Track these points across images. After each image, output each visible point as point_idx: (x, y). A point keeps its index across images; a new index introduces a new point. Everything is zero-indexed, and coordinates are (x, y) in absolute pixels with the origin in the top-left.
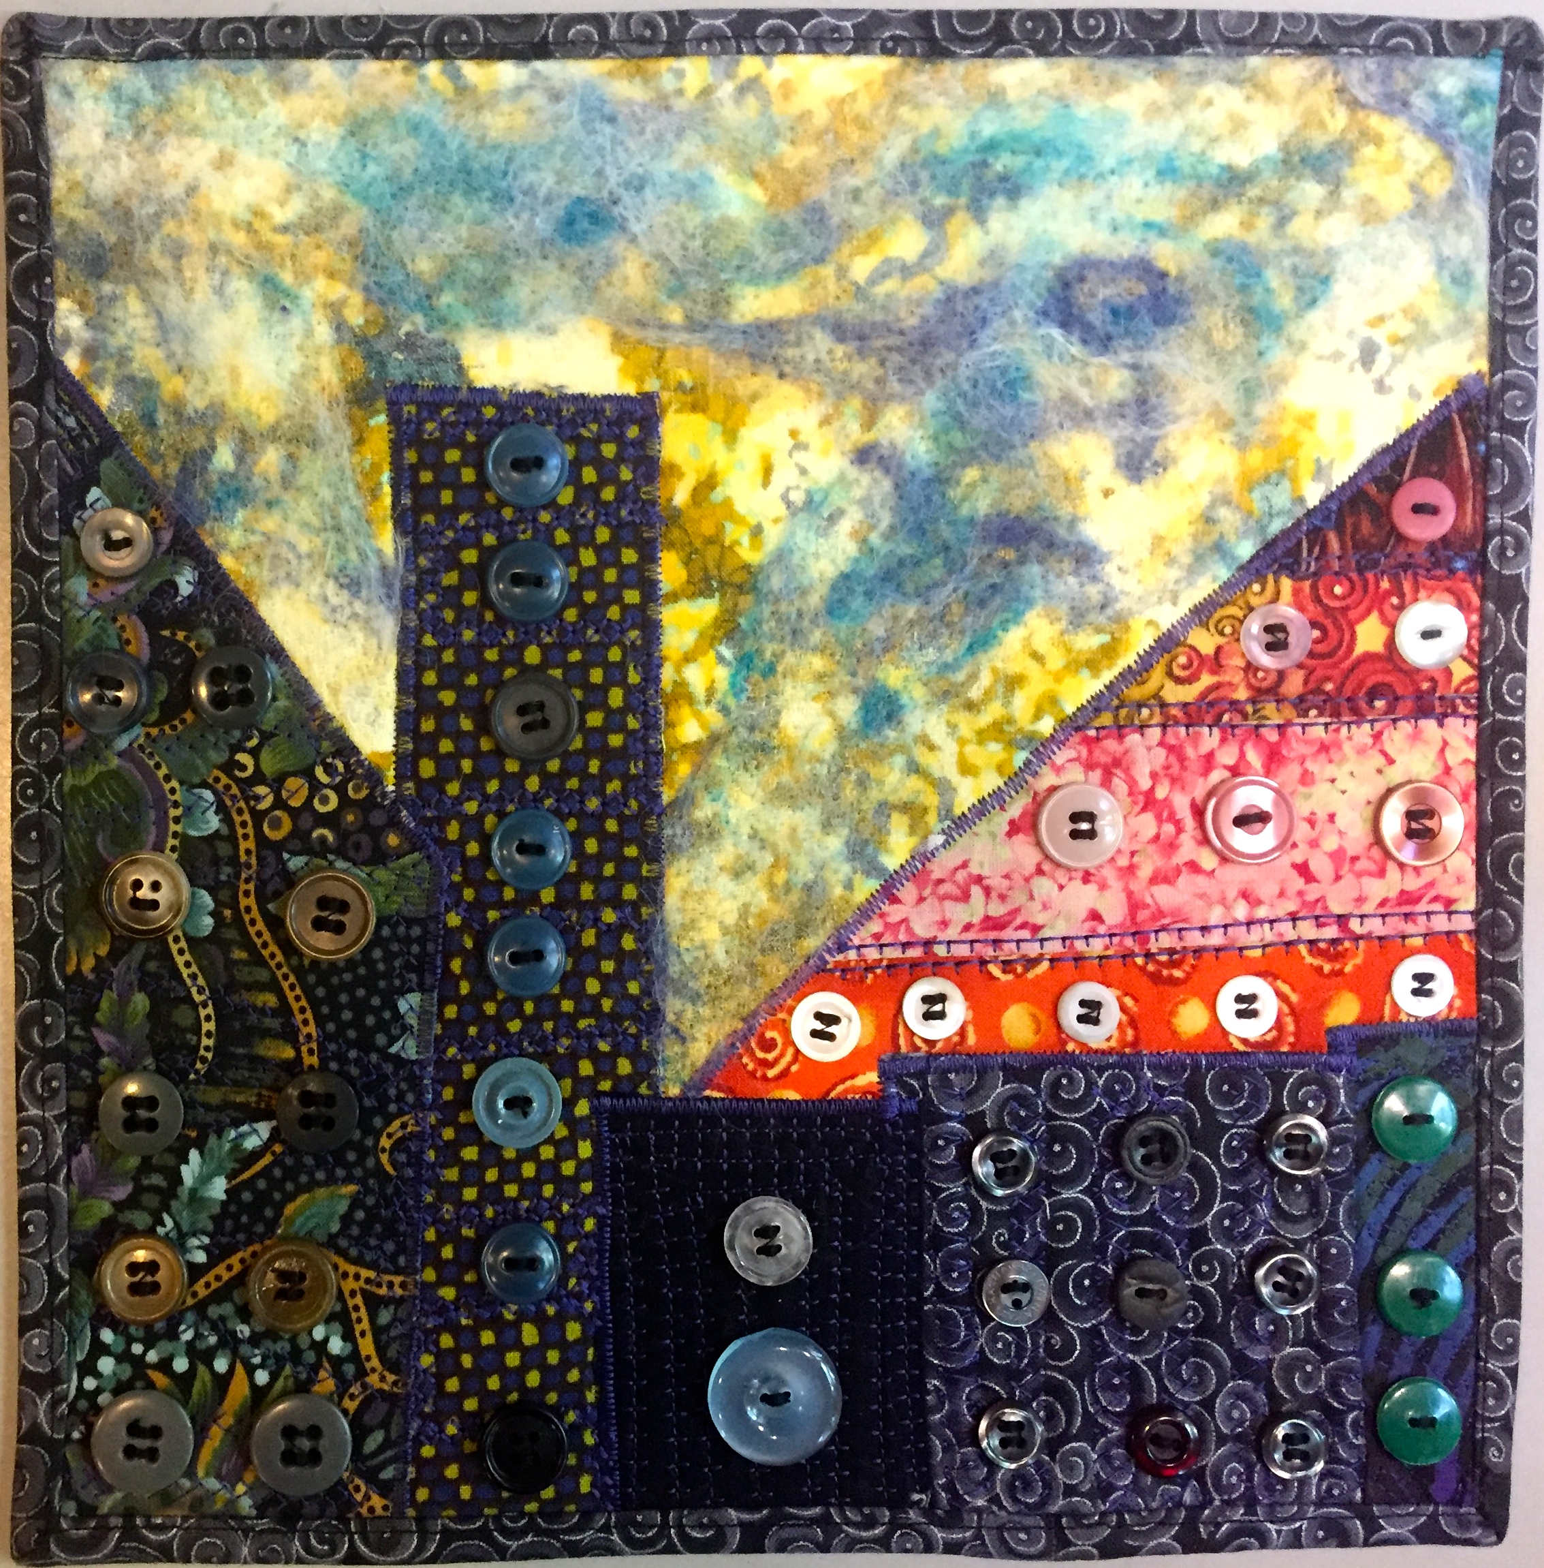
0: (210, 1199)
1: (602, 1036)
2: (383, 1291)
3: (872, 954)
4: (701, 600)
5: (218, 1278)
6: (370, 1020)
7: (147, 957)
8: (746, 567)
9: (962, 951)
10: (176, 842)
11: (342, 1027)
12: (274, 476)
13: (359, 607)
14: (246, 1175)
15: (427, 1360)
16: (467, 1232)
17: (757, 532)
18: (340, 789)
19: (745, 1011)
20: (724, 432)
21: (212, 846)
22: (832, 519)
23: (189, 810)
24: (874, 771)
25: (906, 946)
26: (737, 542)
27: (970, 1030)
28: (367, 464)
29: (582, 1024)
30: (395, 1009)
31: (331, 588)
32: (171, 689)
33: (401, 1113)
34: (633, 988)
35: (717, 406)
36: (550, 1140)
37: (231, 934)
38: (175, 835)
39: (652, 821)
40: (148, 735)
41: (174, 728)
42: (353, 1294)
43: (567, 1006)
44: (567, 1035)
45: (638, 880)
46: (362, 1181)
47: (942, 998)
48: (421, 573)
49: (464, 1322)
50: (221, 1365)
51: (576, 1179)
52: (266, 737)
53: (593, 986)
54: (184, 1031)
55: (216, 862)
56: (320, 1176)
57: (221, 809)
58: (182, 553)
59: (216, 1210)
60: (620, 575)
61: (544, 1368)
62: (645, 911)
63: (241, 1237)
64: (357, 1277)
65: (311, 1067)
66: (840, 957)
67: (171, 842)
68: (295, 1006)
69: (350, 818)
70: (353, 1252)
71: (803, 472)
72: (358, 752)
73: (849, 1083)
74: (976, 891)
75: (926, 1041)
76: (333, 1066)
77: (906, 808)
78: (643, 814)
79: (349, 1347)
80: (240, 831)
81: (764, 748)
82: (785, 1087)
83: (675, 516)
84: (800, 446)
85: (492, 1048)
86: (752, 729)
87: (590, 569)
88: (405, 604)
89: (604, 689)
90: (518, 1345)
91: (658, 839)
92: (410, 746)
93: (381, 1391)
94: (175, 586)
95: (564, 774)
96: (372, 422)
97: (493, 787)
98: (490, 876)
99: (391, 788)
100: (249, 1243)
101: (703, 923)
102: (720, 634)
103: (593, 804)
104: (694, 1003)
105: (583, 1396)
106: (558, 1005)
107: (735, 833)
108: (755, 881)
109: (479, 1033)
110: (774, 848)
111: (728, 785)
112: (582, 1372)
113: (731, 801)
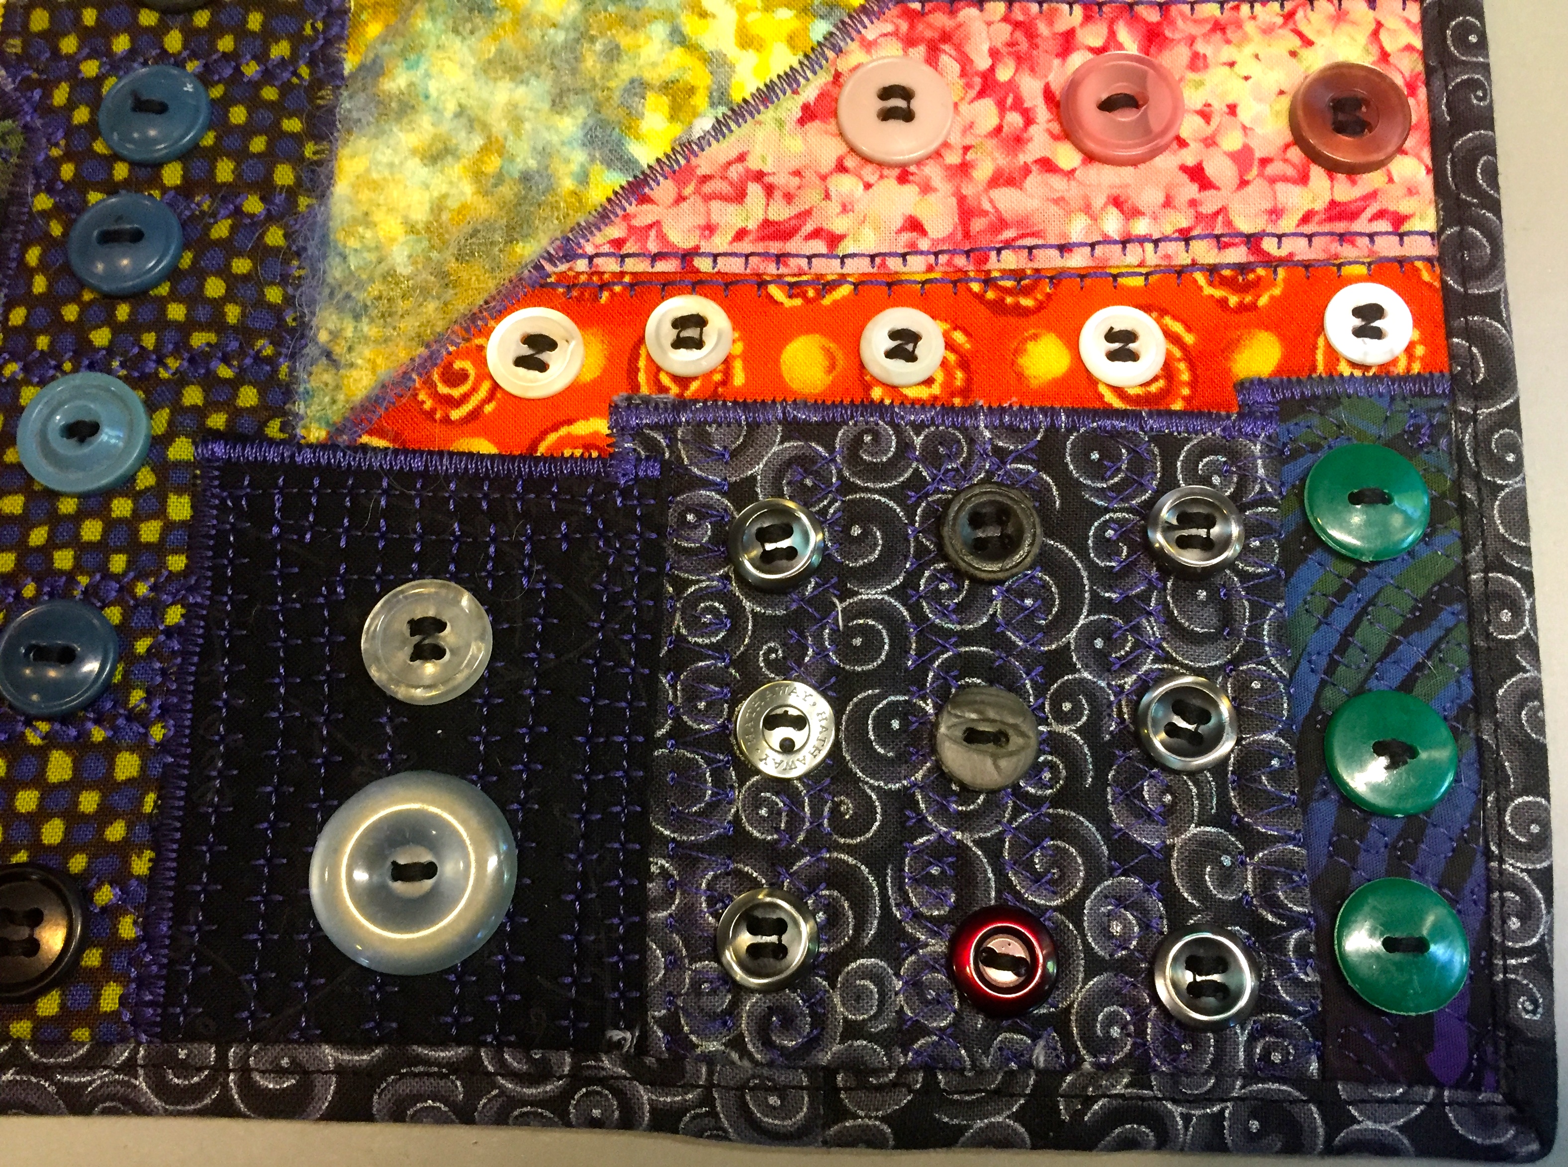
1: (225, 359)
3: (610, 265)
9: (734, 266)
19: (428, 333)
24: (625, 40)
25: (656, 258)
27: (738, 367)
29: (199, 340)
34: (274, 295)
39: (327, 92)
43: (176, 312)
44: (176, 353)
45: (297, 161)
47: (699, 321)
51: (160, 549)
53: (214, 288)
61: (72, 817)
62: (303, 202)
66: (563, 267)
73: (563, 431)
74: (754, 190)
75: (676, 379)
77: (667, 87)
78: (317, 84)
81: (482, 9)
82: (475, 434)
85: (67, 366)
90: (38, 781)
91: (331, 111)
95: (215, 30)
97: (121, 44)
98: (99, 147)
101: (378, 216)
103: (251, 70)
104: (357, 317)
105: (127, 864)
106: (163, 311)
107: (435, 109)
108: (456, 170)
109: (52, 344)
110: (485, 127)
111: (428, 52)
112: (130, 827)
113: (434, 71)
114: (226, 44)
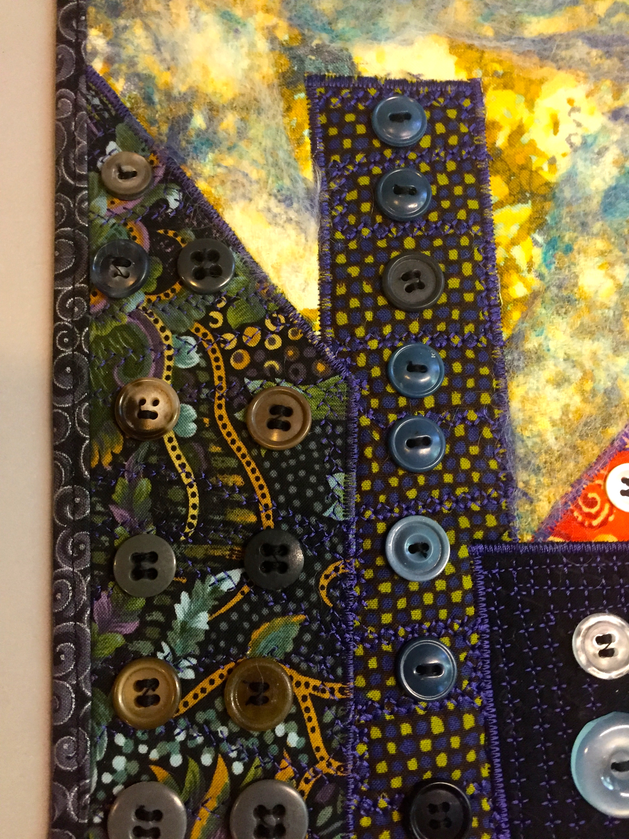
0: (196, 630)
1: (473, 500)
2: (327, 696)
4: (520, 205)
5: (203, 690)
6: (309, 493)
7: (150, 453)
8: (547, 184)
10: (170, 373)
11: (290, 498)
12: (232, 131)
13: (292, 214)
14: (223, 610)
15: (362, 749)
16: (386, 647)
17: (552, 161)
18: (282, 335)
19: (573, 479)
20: (526, 101)
21: (196, 376)
22: (600, 153)
23: (178, 351)
26: (541, 168)
28: (294, 123)
29: (459, 491)
30: (326, 484)
31: (273, 203)
32: (164, 268)
33: (334, 560)
34: (493, 465)
35: (520, 85)
36: (442, 576)
37: (209, 435)
38: (169, 368)
39: (498, 351)
40: (149, 301)
41: (167, 295)
42: (304, 698)
43: (448, 478)
44: (449, 499)
45: (489, 389)
46: (306, 612)
48: (332, 193)
49: (388, 717)
50: (207, 759)
51: (463, 605)
52: (230, 301)
53: (465, 464)
54: (177, 504)
55: (198, 386)
56: (278, 609)
57: (201, 349)
58: (172, 181)
59: (202, 637)
60: (465, 190)
61: (450, 752)
62: (497, 412)
63: (220, 657)
64: (307, 685)
65: (269, 527)
67: (166, 373)
68: (256, 484)
69: (290, 353)
70: (304, 666)
71: (579, 125)
72: (294, 309)
76: (284, 527)
78: (491, 346)
79: (303, 740)
80: (214, 364)
81: (569, 300)
82: (607, 532)
83: (499, 152)
84: (574, 109)
85: (397, 510)
86: (560, 287)
87: (445, 186)
88: (322, 211)
89: (459, 263)
90: (428, 734)
91: (502, 361)
92: (329, 305)
93: (328, 774)
94: (166, 203)
95: (436, 320)
96: (296, 97)
97: (387, 330)
98: (389, 389)
99: (318, 333)
100: (226, 662)
101: (538, 418)
102: (534, 226)
103: (456, 340)
104: (536, 475)
105: (479, 772)
106: (442, 478)
107: (554, 357)
108: (570, 389)
109: (387, 500)
110: (582, 366)
111: (547, 325)
112: (477, 753)
113: (550, 336)
114: (441, 327)
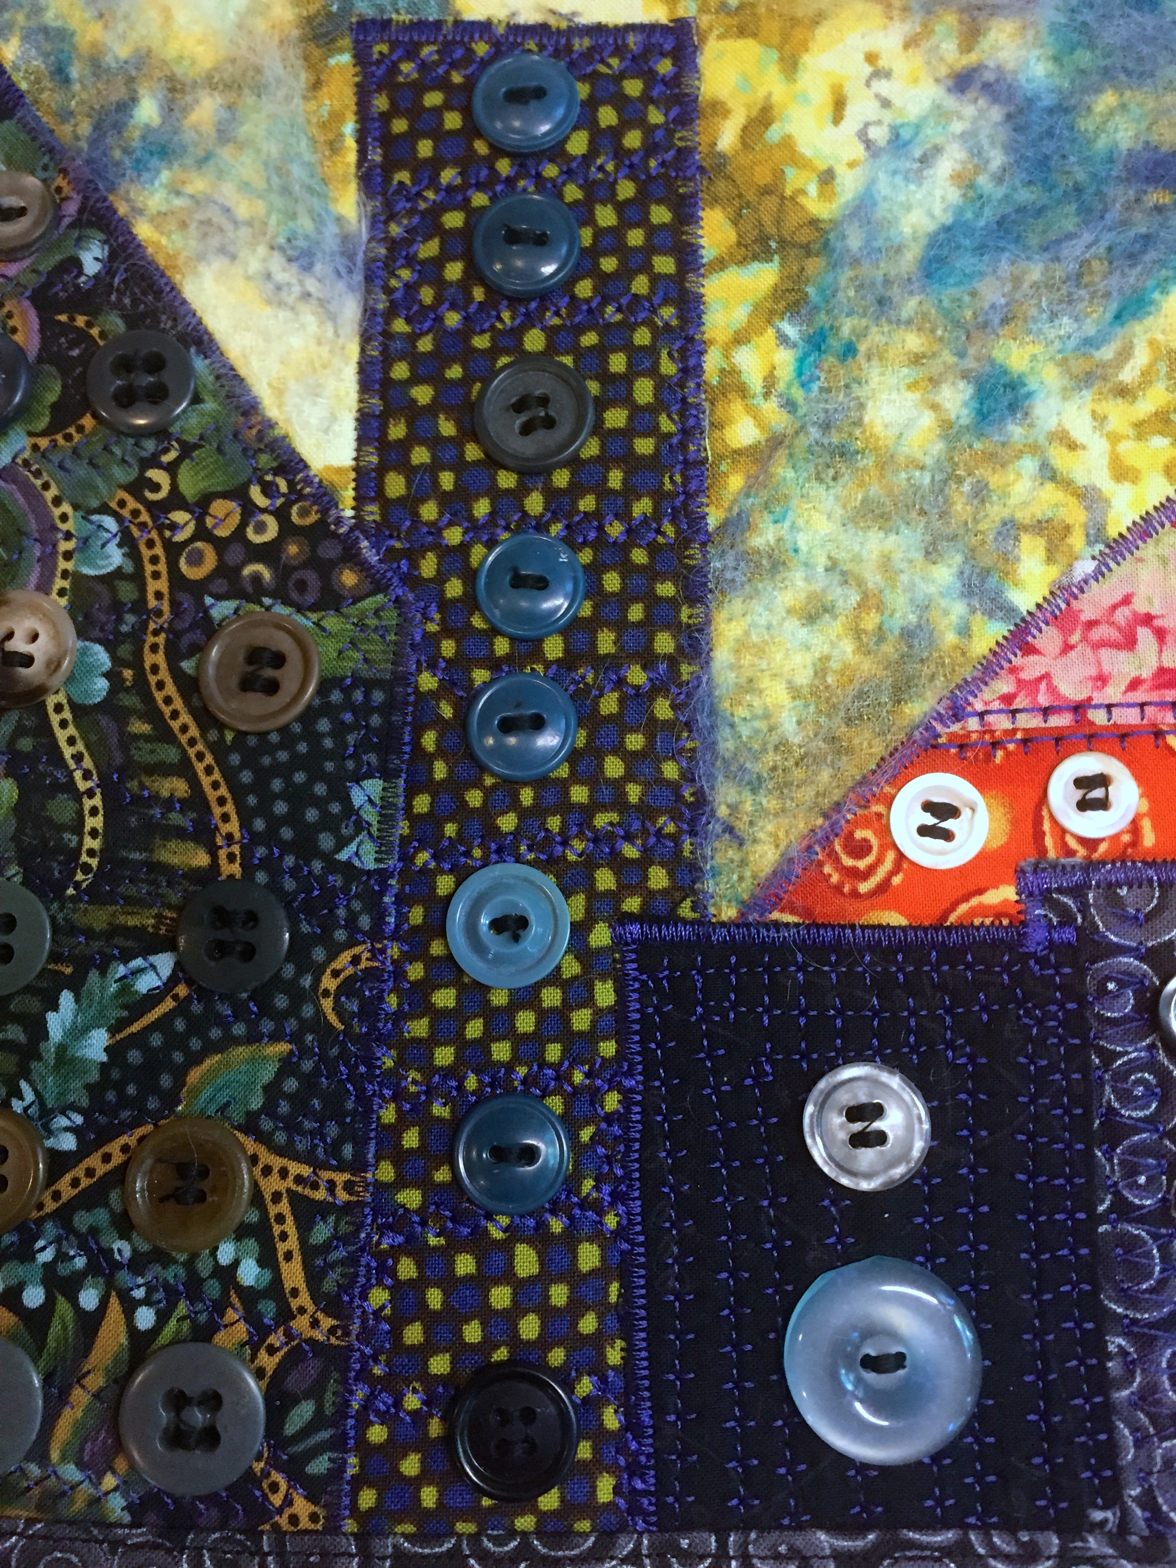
0: (83, 1061)
1: (629, 838)
2: (321, 1195)
3: (1001, 723)
4: (756, 265)
5: (90, 1173)
6: (312, 815)
7: (20, 731)
8: (814, 222)
9: (1129, 717)
10: (66, 584)
11: (274, 823)
12: (209, 129)
13: (312, 285)
14: (135, 1028)
15: (379, 1297)
16: (439, 1110)
17: (827, 178)
18: (282, 515)
19: (826, 803)
20: (782, 60)
21: (113, 590)
22: (925, 160)
23: (85, 542)
24: (994, 480)
25: (1046, 712)
26: (803, 192)
27: (1147, 826)
28: (325, 112)
29: (602, 820)
30: (346, 800)
31: (277, 265)
32: (64, 387)
33: (351, 943)
34: (670, 770)
35: (772, 28)
36: (554, 978)
37: (130, 701)
38: (65, 574)
39: (694, 550)
40: (35, 447)
41: (68, 438)
42: (277, 1197)
43: (579, 794)
44: (580, 835)
45: (676, 628)
46: (295, 1038)
47: (1103, 780)
48: (394, 245)
49: (433, 1241)
50: (89, 1299)
51: (592, 1037)
52: (187, 450)
53: (614, 767)
54: (61, 828)
55: (117, 608)
56: (239, 1029)
57: (127, 541)
58: (90, 224)
59: (94, 1076)
60: (648, 237)
61: (546, 1312)
62: (686, 670)
63: (125, 1114)
64: (284, 1173)
65: (231, 876)
66: (955, 728)
67: (60, 583)
68: (212, 795)
69: (293, 549)
70: (281, 1138)
71: (886, 103)
72: (306, 467)
73: (975, 901)
74: (1144, 635)
75: (1082, 841)
76: (261, 877)
77: (1041, 527)
78: (683, 542)
79: (268, 1275)
80: (149, 568)
81: (844, 453)
82: (886, 907)
83: (722, 161)
84: (881, 74)
85: (477, 853)
86: (826, 427)
87: (609, 229)
88: (369, 279)
89: (627, 379)
90: (507, 1276)
91: (701, 571)
92: (374, 459)
93: (311, 1341)
94: (76, 264)
95: (576, 490)
96: (332, 62)
97: (482, 508)
98: (477, 622)
99: (349, 513)
100: (137, 1123)
101: (765, 683)
102: (782, 305)
103: (615, 530)
104: (754, 791)
105: (602, 1355)
106: (567, 794)
107: (806, 565)
108: (835, 627)
109: (459, 832)
110: (860, 583)
111: (795, 502)
112: (600, 1318)
113: (801, 522)
114: (587, 503)
